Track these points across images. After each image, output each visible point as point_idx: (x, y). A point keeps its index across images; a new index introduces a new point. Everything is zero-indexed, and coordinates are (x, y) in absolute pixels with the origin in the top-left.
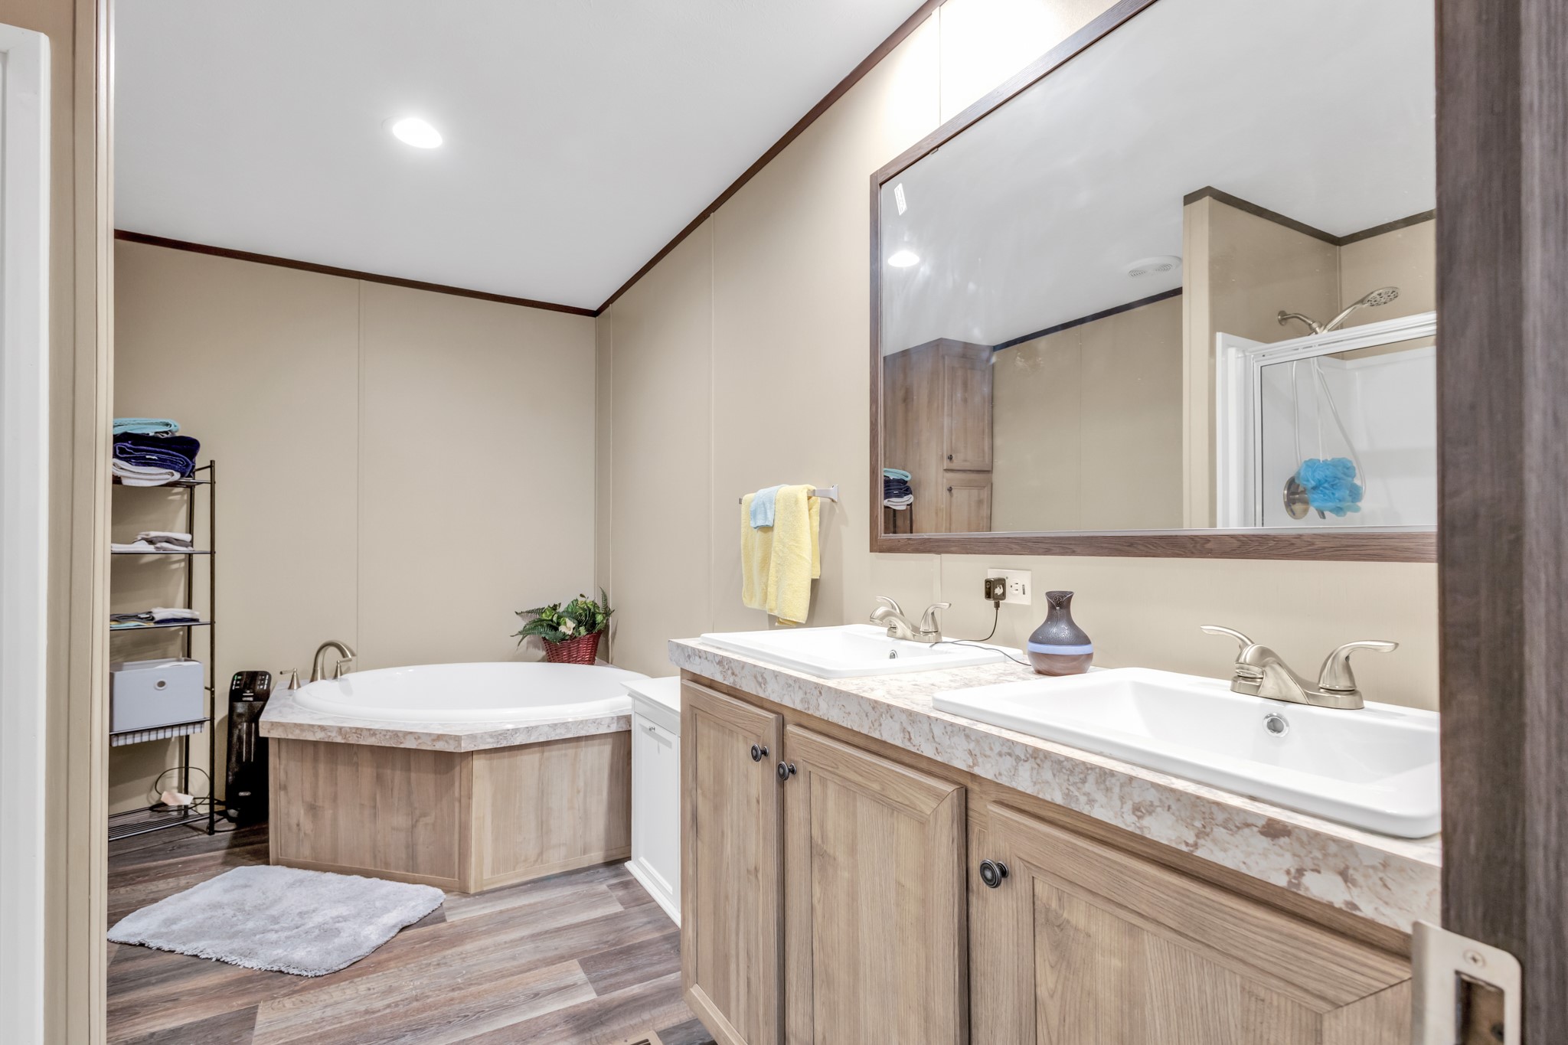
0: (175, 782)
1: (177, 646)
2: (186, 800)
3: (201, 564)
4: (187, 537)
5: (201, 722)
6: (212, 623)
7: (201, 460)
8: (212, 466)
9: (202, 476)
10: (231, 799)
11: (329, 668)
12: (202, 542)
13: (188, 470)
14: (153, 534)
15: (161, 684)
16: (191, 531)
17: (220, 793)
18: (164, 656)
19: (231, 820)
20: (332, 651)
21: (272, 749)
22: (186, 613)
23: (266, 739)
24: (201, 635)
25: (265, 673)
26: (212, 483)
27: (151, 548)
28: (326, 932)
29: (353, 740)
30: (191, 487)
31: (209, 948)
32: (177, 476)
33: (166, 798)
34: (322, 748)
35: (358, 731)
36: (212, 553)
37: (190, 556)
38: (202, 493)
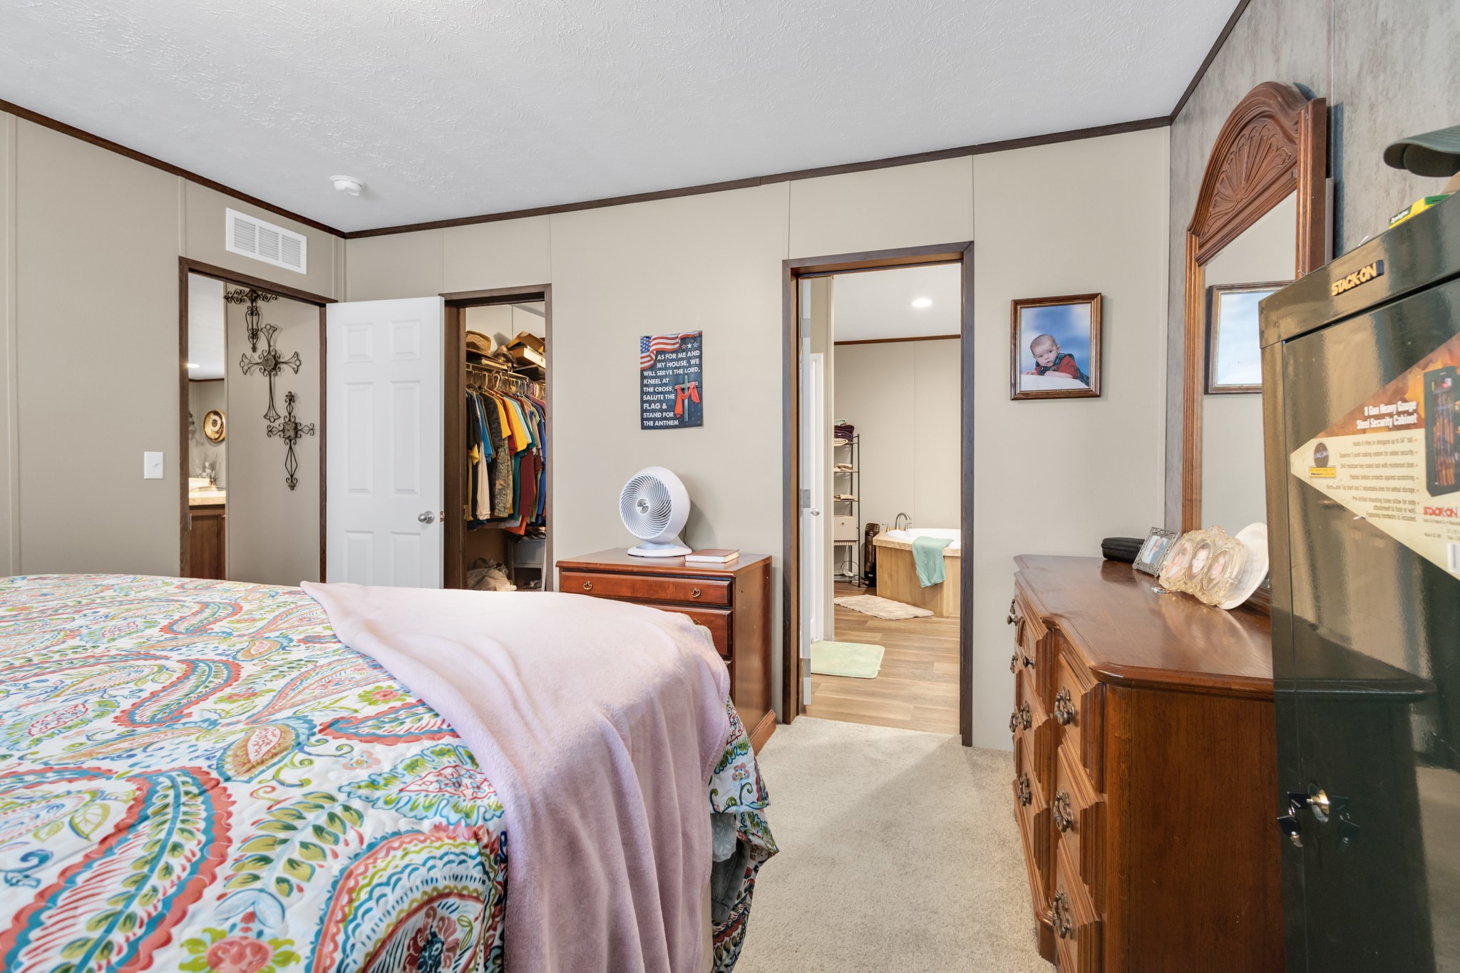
0: (848, 568)
1: (848, 510)
2: (851, 575)
3: (855, 475)
4: (850, 466)
5: (855, 541)
6: (859, 501)
7: (855, 434)
8: (858, 436)
9: (855, 440)
10: (866, 577)
11: (902, 525)
12: (855, 469)
13: (851, 439)
14: (840, 464)
15: (843, 524)
16: (852, 463)
17: (862, 575)
18: (844, 514)
19: (866, 585)
20: (903, 517)
21: (877, 549)
22: (850, 497)
23: (875, 546)
24: (855, 505)
25: (877, 525)
26: (858, 443)
27: (839, 470)
28: (890, 612)
29: (902, 548)
30: (852, 445)
31: (857, 608)
32: (847, 441)
33: (845, 572)
34: (893, 550)
35: (904, 544)
36: (859, 472)
37: (852, 473)
38: (855, 447)
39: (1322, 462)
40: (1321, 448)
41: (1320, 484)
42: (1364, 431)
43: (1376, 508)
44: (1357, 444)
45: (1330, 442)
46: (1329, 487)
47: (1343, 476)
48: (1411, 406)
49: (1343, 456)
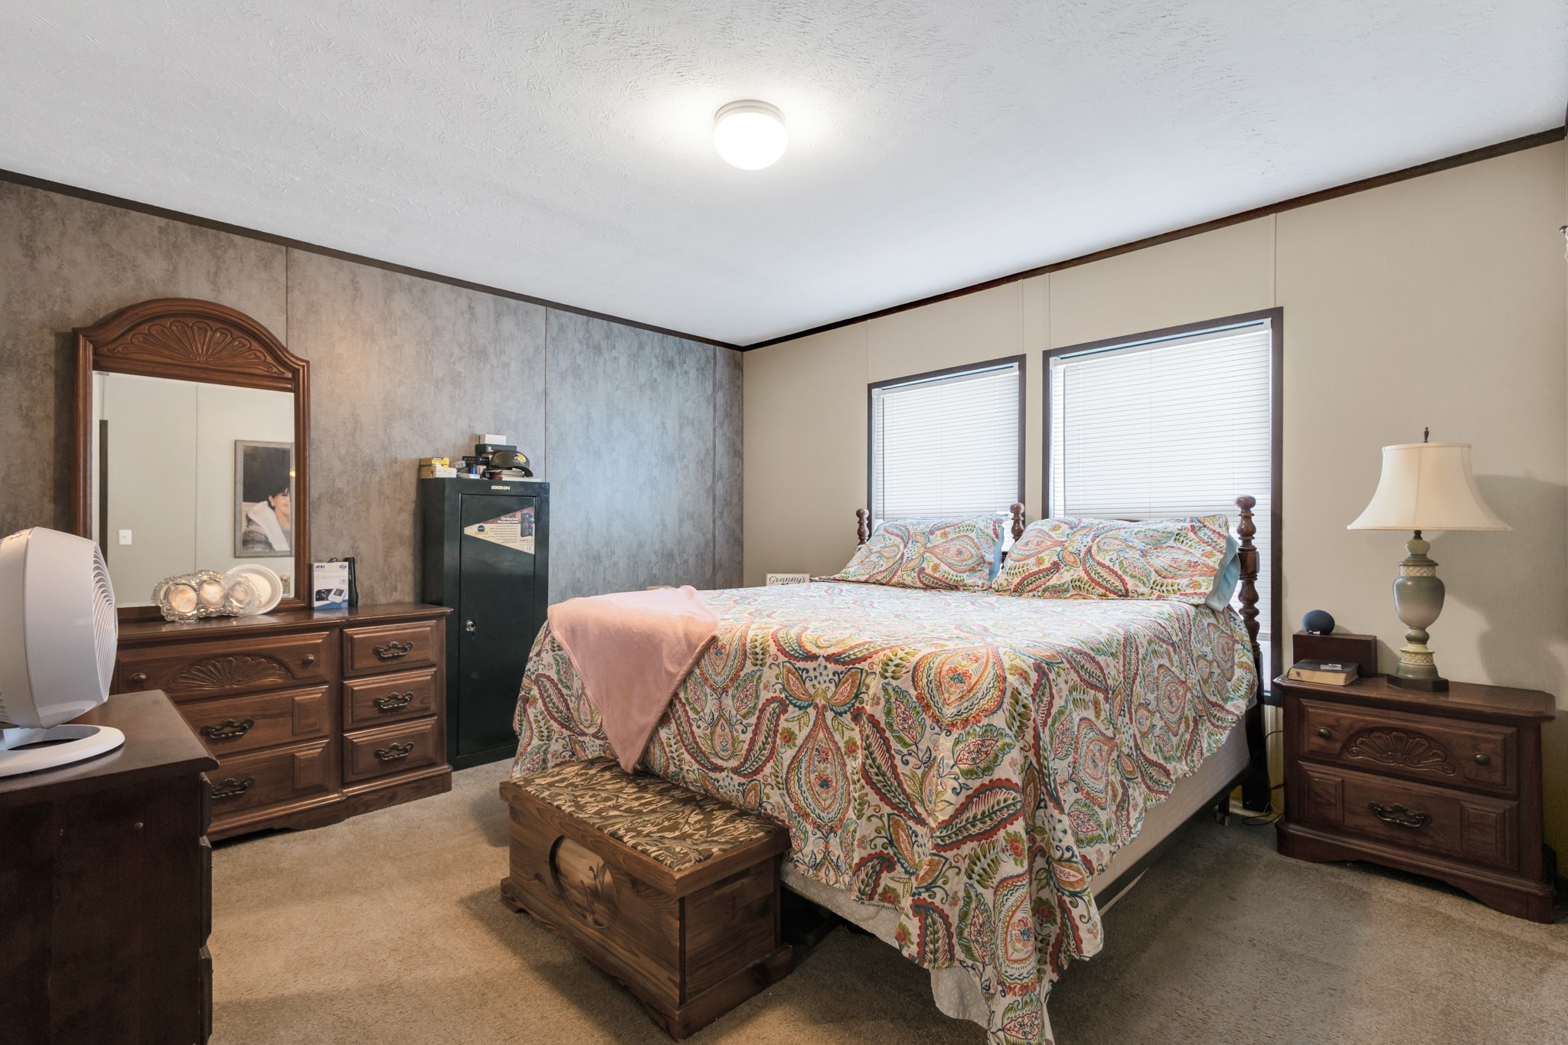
39: (481, 530)
40: (482, 527)
42: (501, 523)
43: (504, 541)
44: (498, 526)
45: (487, 525)
47: (491, 535)
48: (516, 519)
49: (491, 529)
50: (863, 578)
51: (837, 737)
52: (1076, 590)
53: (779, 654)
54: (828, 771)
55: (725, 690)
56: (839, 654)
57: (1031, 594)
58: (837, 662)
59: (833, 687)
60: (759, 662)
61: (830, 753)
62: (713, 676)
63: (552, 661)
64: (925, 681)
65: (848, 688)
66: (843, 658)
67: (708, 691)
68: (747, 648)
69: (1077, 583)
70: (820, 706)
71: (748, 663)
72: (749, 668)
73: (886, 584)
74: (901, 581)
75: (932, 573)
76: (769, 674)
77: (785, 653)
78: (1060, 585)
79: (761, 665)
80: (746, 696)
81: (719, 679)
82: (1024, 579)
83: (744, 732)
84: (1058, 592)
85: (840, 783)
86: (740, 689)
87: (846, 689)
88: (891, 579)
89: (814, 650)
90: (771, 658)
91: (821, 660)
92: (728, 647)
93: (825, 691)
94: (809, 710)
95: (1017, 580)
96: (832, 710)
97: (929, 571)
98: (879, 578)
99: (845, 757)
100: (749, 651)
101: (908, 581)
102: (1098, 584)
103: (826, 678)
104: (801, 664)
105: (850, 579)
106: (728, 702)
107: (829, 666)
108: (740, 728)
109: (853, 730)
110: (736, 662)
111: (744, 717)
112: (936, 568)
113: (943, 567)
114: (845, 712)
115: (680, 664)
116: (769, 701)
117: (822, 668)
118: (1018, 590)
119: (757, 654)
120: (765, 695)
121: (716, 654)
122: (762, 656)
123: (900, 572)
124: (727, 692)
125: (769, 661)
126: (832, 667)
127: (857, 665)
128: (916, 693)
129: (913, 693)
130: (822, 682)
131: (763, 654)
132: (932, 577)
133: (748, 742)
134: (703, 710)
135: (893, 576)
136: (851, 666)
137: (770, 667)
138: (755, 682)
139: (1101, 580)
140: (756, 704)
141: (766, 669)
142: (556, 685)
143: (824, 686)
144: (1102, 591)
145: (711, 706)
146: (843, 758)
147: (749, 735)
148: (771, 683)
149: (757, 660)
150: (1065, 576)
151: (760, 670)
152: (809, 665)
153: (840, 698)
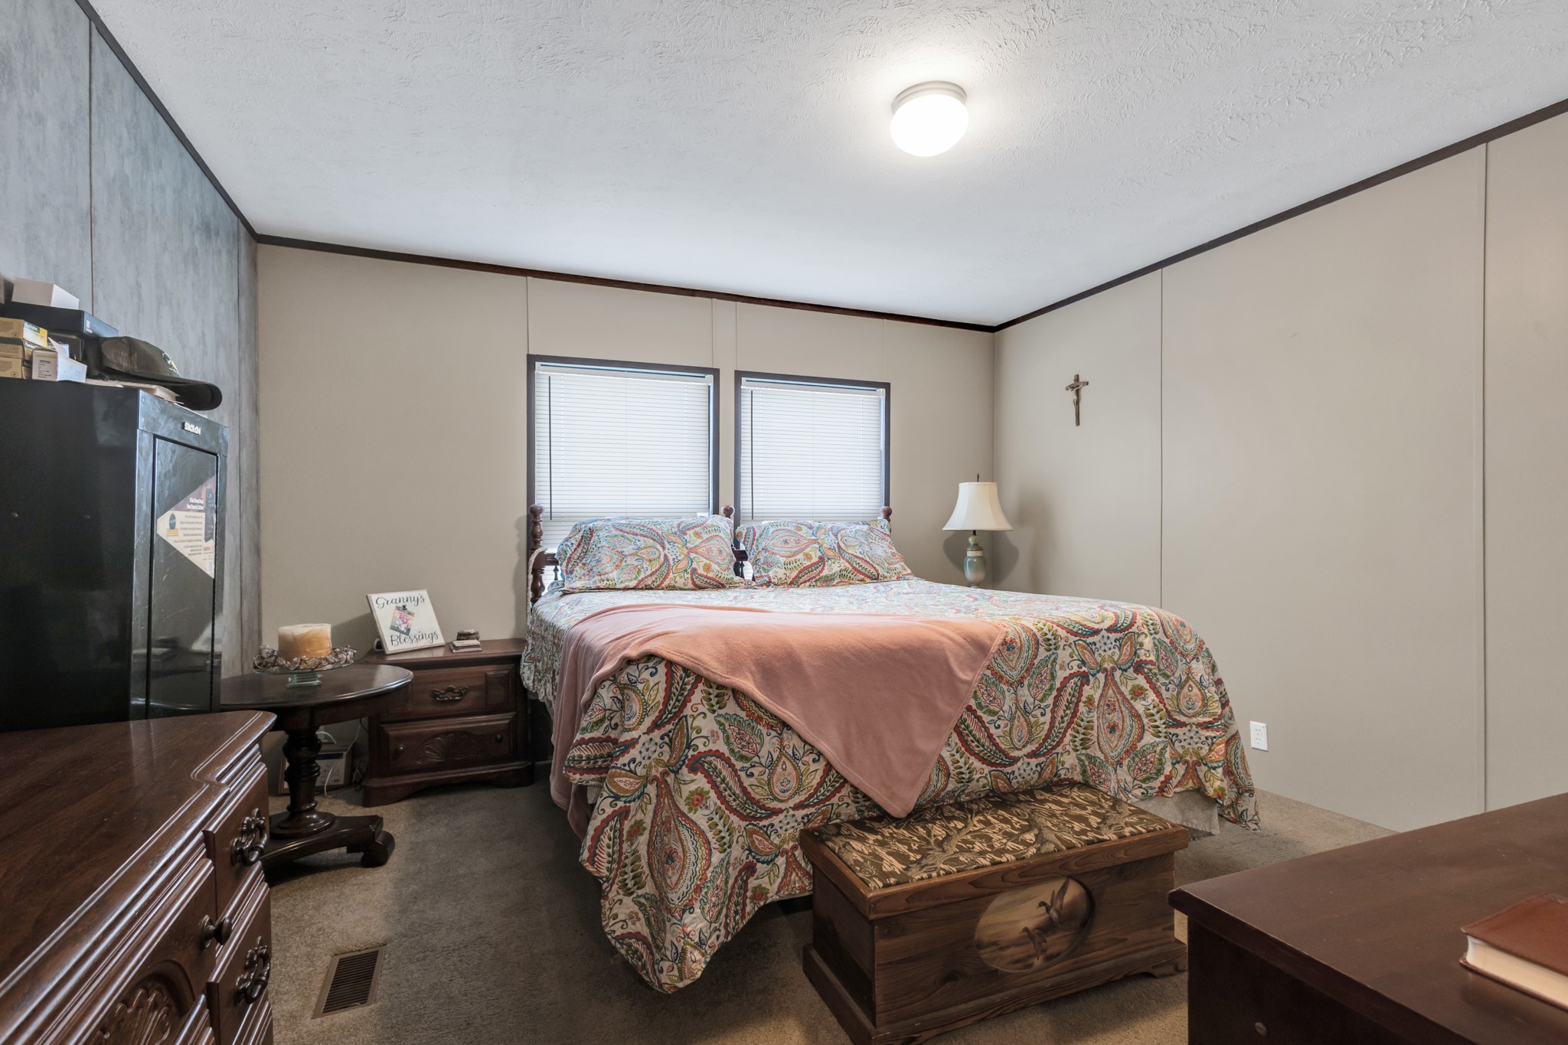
39: (172, 526)
40: (173, 517)
41: (171, 540)
42: (189, 510)
43: (192, 551)
44: (187, 517)
45: (177, 514)
46: (175, 541)
47: (181, 537)
48: (202, 502)
49: (182, 523)
50: (633, 584)
51: (1123, 689)
52: (844, 578)
53: (1069, 635)
54: (1115, 718)
55: (1021, 683)
56: (1115, 625)
57: (808, 584)
58: (1116, 631)
59: (1117, 650)
60: (1053, 647)
61: (1117, 704)
62: (1009, 672)
63: (716, 727)
64: (1170, 631)
65: (1129, 649)
66: (1120, 627)
67: (1005, 688)
68: (1039, 638)
69: (844, 573)
70: (1109, 669)
71: (1042, 650)
72: (1042, 653)
73: (657, 588)
74: (673, 583)
75: (705, 574)
76: (1063, 655)
77: (1075, 634)
78: (831, 575)
79: (1055, 649)
80: (1042, 681)
81: (1014, 673)
82: (800, 572)
83: (1043, 715)
84: (827, 581)
85: (1128, 721)
86: (1034, 676)
87: (1127, 649)
88: (662, 583)
89: (1096, 626)
90: (1063, 641)
91: (1104, 633)
92: (1018, 640)
93: (1111, 657)
94: (1098, 675)
95: (794, 574)
96: (1120, 669)
97: (701, 571)
98: (650, 583)
99: (1132, 702)
100: (1041, 639)
101: (680, 582)
102: (859, 572)
103: (1110, 646)
104: (1090, 640)
105: (618, 586)
106: (1024, 693)
107: (1110, 635)
108: (1038, 712)
109: (1136, 679)
110: (1030, 652)
111: (1042, 701)
112: (708, 568)
113: (715, 567)
114: (1129, 668)
115: (973, 670)
116: (1067, 679)
117: (1105, 639)
118: (794, 583)
119: (1049, 640)
120: (1061, 675)
121: (1008, 650)
122: (1054, 641)
123: (671, 574)
124: (1022, 683)
125: (1062, 643)
126: (1113, 636)
127: (1130, 630)
128: (1169, 640)
129: (1168, 641)
130: (1107, 649)
131: (1054, 639)
132: (706, 577)
133: (1048, 723)
134: (1001, 709)
135: (664, 579)
136: (1127, 632)
137: (1064, 649)
138: (1049, 666)
139: (861, 568)
140: (1051, 686)
141: (1059, 652)
142: (727, 761)
143: (1109, 653)
144: (862, 577)
145: (1008, 703)
146: (1130, 703)
147: (1049, 715)
148: (1067, 662)
149: (1051, 645)
150: (833, 567)
151: (1053, 653)
152: (1095, 639)
153: (1125, 658)
